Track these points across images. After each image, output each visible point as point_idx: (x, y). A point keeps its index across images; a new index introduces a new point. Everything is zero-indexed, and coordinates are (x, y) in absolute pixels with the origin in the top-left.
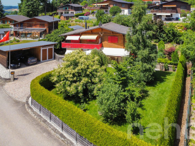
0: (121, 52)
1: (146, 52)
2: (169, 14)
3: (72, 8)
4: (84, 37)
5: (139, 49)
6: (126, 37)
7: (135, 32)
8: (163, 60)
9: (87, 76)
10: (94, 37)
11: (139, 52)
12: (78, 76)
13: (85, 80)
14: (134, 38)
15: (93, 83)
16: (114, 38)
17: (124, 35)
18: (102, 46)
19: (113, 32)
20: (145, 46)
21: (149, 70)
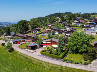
0: (56, 46)
1: (61, 46)
2: (70, 35)
3: (37, 30)
4: (47, 43)
5: (60, 45)
6: (58, 43)
7: (59, 42)
8: (65, 48)
9: (51, 50)
10: (50, 43)
11: (60, 46)
12: (49, 50)
13: (50, 51)
14: (59, 43)
15: (52, 51)
16: (55, 43)
17: (57, 42)
18: (52, 45)
19: (54, 41)
20: (61, 45)
21: (62, 49)
